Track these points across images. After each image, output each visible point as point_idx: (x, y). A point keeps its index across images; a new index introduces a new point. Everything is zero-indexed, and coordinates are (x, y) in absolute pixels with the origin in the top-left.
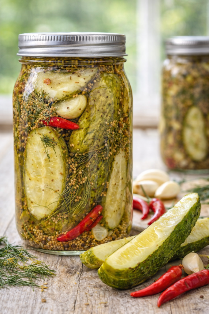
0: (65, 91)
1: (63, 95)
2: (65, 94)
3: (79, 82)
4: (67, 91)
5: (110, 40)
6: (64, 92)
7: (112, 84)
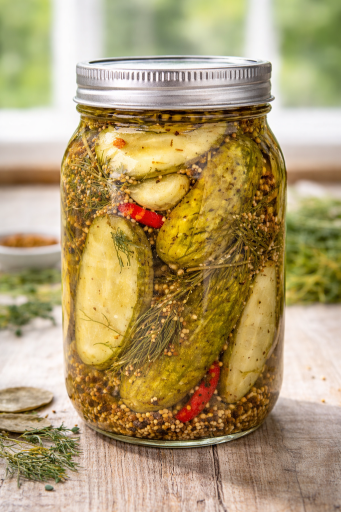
0: (155, 161)
1: (151, 168)
2: (154, 167)
3: (182, 150)
4: (158, 161)
5: (237, 77)
6: (153, 162)
7: (250, 161)
